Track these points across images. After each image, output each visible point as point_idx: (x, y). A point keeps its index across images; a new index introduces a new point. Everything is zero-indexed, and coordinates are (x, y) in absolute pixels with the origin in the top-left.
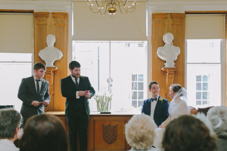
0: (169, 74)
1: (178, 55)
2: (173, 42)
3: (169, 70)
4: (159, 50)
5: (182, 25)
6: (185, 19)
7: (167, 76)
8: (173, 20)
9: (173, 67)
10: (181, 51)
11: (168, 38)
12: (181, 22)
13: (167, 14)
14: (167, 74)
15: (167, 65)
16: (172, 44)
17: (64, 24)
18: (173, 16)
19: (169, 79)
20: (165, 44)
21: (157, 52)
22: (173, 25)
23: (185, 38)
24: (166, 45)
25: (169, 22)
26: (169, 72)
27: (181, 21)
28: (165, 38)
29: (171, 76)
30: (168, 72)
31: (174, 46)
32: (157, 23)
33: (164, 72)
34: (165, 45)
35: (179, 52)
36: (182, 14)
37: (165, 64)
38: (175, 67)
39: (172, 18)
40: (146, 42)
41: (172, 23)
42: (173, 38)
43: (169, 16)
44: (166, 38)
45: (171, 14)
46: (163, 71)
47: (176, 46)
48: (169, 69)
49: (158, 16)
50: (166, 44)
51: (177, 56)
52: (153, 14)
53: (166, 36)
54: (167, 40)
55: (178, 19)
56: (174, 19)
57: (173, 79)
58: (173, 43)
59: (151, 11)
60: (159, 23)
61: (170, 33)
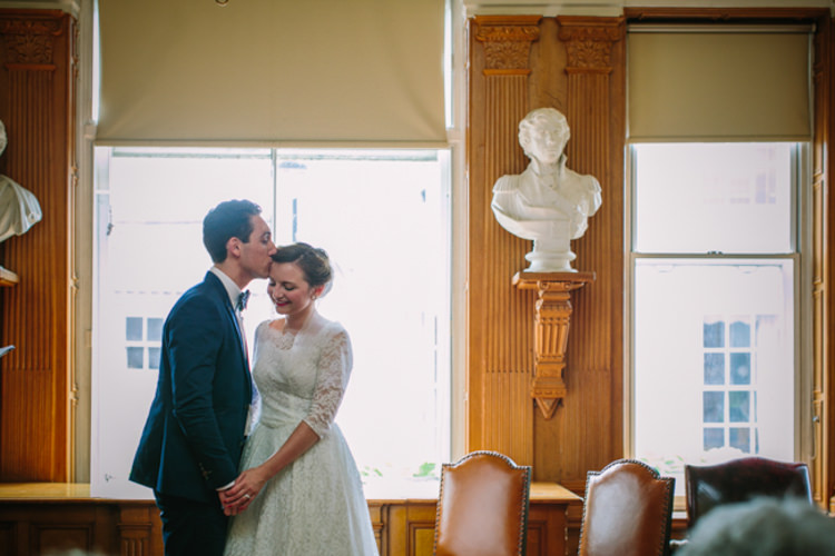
0: (544, 306)
1: (593, 214)
2: (565, 151)
3: (544, 282)
4: (501, 190)
5: (610, 74)
6: (624, 47)
7: (538, 316)
8: (571, 50)
9: (568, 268)
10: (604, 195)
11: (541, 134)
12: (607, 57)
13: (541, 21)
14: (538, 305)
15: (536, 262)
16: (560, 160)
17: (51, 67)
18: (567, 29)
19: (549, 328)
20: (530, 160)
21: (494, 202)
22: (566, 72)
23: (627, 135)
24: (534, 165)
25: (550, 59)
26: (546, 292)
27: (606, 54)
28: (527, 134)
29: (555, 313)
30: (541, 293)
31: (573, 172)
32: (492, 65)
33: (527, 297)
34: (530, 166)
35: (598, 202)
36: (611, 20)
37: (528, 257)
38: (575, 271)
39: (563, 39)
40: (444, 154)
41: (563, 65)
42: (565, 132)
43: (549, 33)
44: (534, 134)
45: (558, 20)
46: (521, 290)
47: (582, 172)
48: (546, 278)
49: (497, 28)
50: (533, 160)
51: (585, 221)
52: (473, 22)
53: (531, 122)
54: (537, 140)
55: (591, 44)
56: (572, 43)
57: (564, 330)
58: (565, 159)
59: (464, 8)
60: (503, 62)
61: (552, 109)
